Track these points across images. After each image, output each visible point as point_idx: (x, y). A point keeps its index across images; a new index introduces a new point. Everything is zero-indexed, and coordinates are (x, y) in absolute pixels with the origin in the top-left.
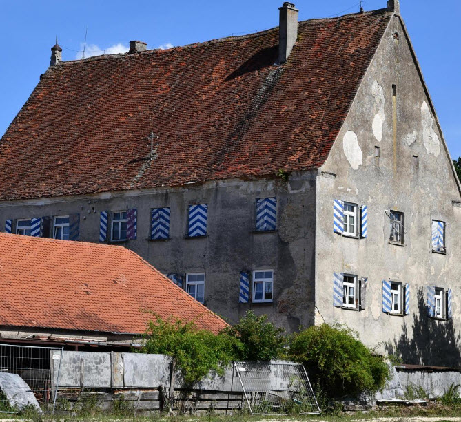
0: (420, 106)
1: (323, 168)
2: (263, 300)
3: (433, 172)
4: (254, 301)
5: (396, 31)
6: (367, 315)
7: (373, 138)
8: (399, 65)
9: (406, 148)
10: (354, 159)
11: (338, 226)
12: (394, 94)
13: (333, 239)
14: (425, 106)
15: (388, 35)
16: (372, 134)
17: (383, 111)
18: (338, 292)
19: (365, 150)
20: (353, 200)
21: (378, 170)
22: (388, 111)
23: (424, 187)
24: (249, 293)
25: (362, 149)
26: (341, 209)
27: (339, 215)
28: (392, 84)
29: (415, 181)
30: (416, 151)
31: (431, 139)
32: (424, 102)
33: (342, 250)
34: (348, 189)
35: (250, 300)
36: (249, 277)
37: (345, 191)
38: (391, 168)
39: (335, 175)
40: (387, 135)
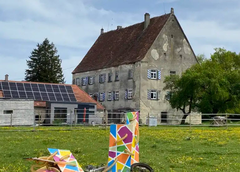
0: (183, 40)
1: (143, 60)
2: (130, 98)
3: (188, 59)
4: (128, 98)
5: (173, 19)
6: (161, 101)
7: (163, 51)
8: (174, 29)
9: (177, 53)
10: (156, 57)
11: (149, 76)
12: (172, 37)
13: (147, 80)
14: (185, 40)
15: (170, 20)
16: (162, 50)
17: (167, 43)
18: (149, 95)
19: (160, 54)
20: (155, 69)
21: (165, 60)
22: (169, 42)
23: (184, 64)
24: (127, 96)
25: (159, 54)
26: (150, 72)
27: (149, 73)
28: (171, 34)
29: (181, 62)
30: (181, 53)
31: (187, 50)
32: (184, 39)
33: (151, 83)
34: (153, 66)
35: (127, 98)
36: (127, 92)
37: (152, 66)
38: (170, 59)
39: (148, 62)
40: (169, 50)
